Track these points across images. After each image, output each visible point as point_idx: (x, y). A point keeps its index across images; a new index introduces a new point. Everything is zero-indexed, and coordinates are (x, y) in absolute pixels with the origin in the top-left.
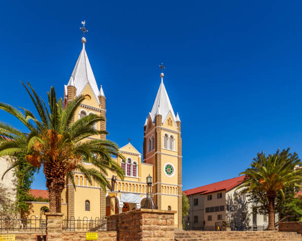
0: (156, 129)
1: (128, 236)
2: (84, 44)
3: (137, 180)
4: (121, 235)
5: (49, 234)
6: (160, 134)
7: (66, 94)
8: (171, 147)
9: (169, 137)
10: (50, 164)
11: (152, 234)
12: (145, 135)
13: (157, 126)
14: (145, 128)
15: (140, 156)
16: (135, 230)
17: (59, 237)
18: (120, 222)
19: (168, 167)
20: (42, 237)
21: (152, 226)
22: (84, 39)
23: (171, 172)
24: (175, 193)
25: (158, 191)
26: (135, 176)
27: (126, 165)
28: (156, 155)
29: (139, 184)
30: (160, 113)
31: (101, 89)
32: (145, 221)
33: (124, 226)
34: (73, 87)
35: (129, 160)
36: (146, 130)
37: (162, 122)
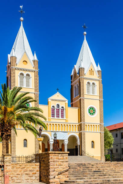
0: (79, 79)
1: (44, 165)
2: (22, 22)
3: (64, 121)
4: (41, 165)
5: (5, 164)
6: (83, 82)
7: (9, 62)
8: (93, 92)
9: (91, 84)
10: (3, 124)
11: (55, 164)
12: (71, 83)
13: (80, 77)
14: (72, 77)
15: (67, 102)
16: (47, 162)
17: (10, 166)
18: (41, 158)
19: (91, 109)
20: (2, 166)
21: (55, 160)
22: (22, 19)
23: (94, 112)
24: (98, 130)
25: (82, 129)
26: (63, 117)
27: (56, 109)
28: (80, 100)
29: (66, 124)
30: (82, 66)
31: (35, 54)
32: (51, 158)
33: (43, 160)
34: (14, 57)
35: (58, 105)
36: (73, 79)
37: (85, 73)
